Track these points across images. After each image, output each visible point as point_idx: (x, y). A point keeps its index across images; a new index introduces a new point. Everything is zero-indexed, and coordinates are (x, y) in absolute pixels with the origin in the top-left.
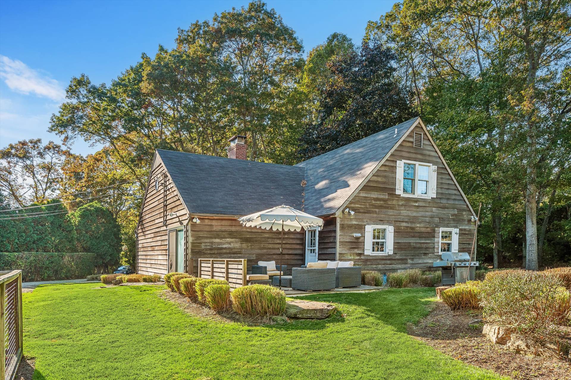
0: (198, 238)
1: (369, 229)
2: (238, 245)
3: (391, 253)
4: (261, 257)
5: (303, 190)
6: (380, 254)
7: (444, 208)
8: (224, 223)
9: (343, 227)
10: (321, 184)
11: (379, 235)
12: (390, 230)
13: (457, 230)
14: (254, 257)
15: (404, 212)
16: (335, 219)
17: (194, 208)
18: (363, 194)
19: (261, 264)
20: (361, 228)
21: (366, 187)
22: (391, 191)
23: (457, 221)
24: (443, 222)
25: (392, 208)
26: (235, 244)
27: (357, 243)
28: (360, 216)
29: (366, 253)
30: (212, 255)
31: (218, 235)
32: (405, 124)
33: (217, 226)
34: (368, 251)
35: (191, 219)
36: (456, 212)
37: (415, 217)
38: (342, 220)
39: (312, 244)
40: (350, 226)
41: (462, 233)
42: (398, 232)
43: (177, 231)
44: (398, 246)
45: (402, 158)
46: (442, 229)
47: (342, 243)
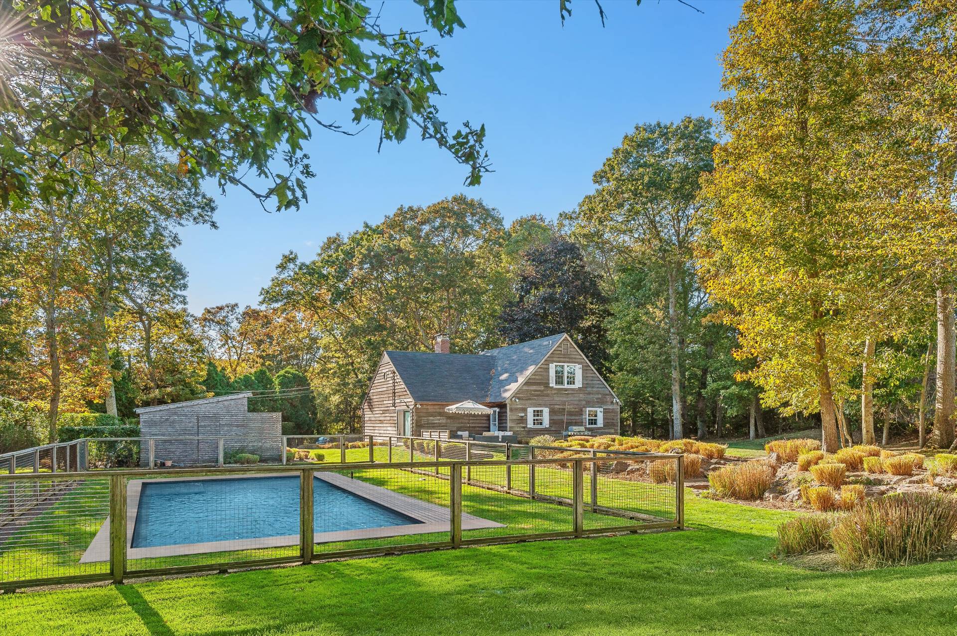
0: (419, 417)
1: (530, 411)
2: (444, 421)
3: (548, 426)
4: (460, 429)
5: (491, 378)
6: (539, 427)
7: (589, 394)
8: (436, 407)
9: (511, 410)
10: (505, 376)
11: (538, 413)
12: (546, 411)
13: (602, 410)
14: (455, 429)
15: (557, 399)
16: (506, 405)
17: (417, 398)
18: (525, 388)
19: (459, 433)
20: (524, 410)
21: (527, 383)
22: (546, 385)
23: (600, 402)
24: (589, 404)
25: (547, 395)
26: (443, 421)
27: (523, 420)
28: (524, 402)
29: (529, 426)
30: (429, 428)
31: (432, 415)
32: (557, 336)
33: (431, 409)
34: (530, 424)
35: (416, 405)
36: (600, 396)
37: (565, 402)
38: (510, 405)
39: (495, 420)
40: (516, 409)
41: (606, 412)
42: (552, 412)
43: (405, 412)
44: (552, 422)
45: (552, 362)
46: (588, 409)
47: (511, 420)
